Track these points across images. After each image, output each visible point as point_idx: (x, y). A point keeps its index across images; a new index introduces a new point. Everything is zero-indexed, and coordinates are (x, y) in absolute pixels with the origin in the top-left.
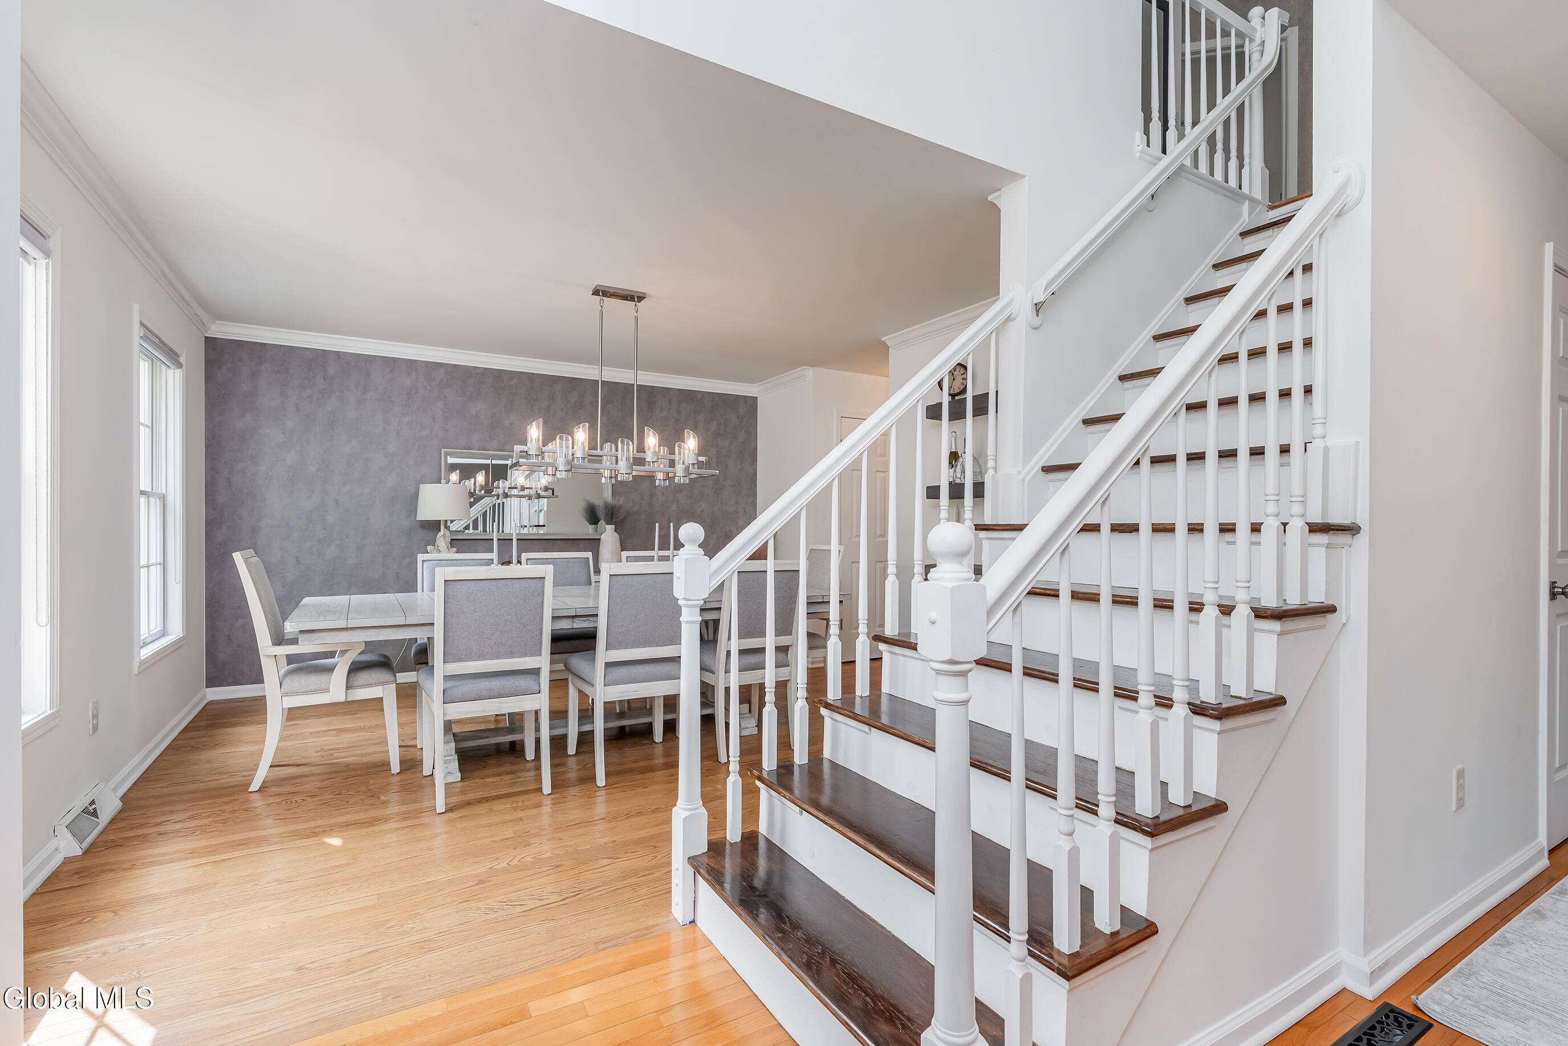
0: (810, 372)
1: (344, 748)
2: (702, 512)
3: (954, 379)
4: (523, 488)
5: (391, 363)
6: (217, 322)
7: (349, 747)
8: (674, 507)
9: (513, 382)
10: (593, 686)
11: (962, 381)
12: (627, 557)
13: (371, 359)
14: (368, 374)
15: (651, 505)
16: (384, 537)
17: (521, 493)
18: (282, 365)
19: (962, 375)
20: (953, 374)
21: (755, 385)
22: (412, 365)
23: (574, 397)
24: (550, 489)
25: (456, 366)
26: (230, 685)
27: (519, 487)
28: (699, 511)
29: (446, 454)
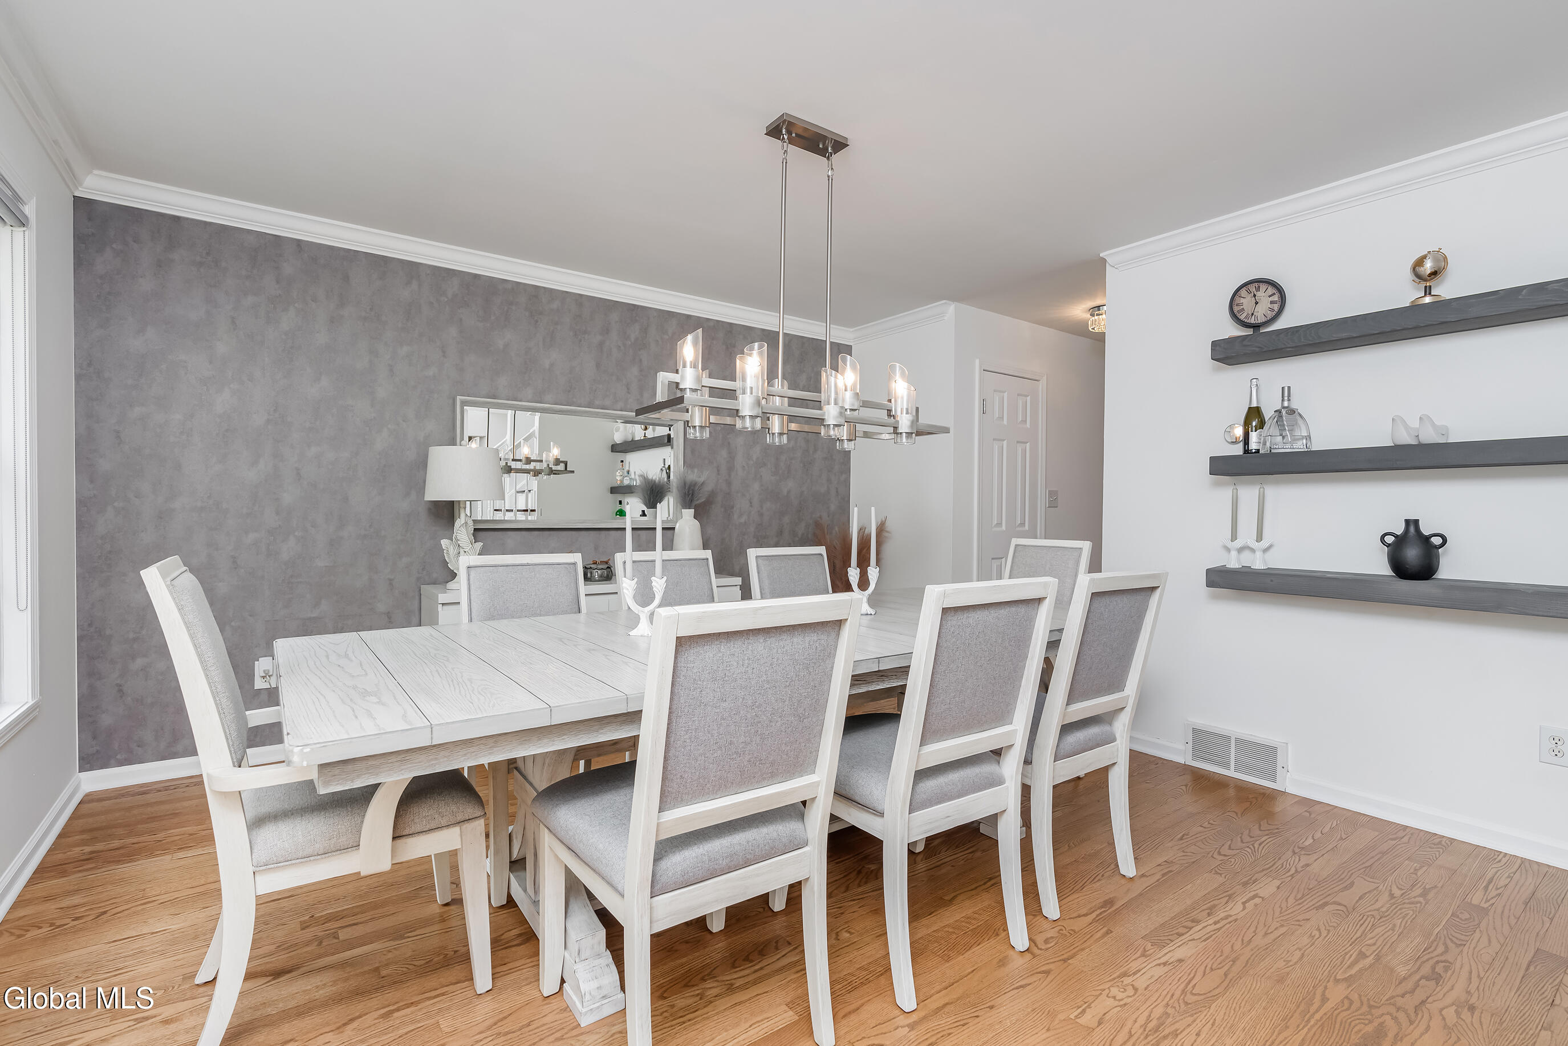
0: (951, 309)
1: (353, 912)
2: (789, 492)
3: (1257, 303)
4: (529, 461)
5: (380, 263)
6: (96, 172)
7: (362, 909)
8: (756, 486)
9: (555, 305)
10: (881, 814)
11: (1270, 306)
12: (757, 557)
13: (351, 256)
14: (346, 278)
15: (729, 483)
16: (370, 526)
17: (527, 467)
18: (208, 254)
19: (1270, 296)
20: (1255, 296)
21: (851, 330)
22: (412, 269)
23: (634, 332)
24: (562, 462)
25: (476, 276)
26: (121, 764)
27: (524, 460)
28: (785, 492)
29: (464, 403)
